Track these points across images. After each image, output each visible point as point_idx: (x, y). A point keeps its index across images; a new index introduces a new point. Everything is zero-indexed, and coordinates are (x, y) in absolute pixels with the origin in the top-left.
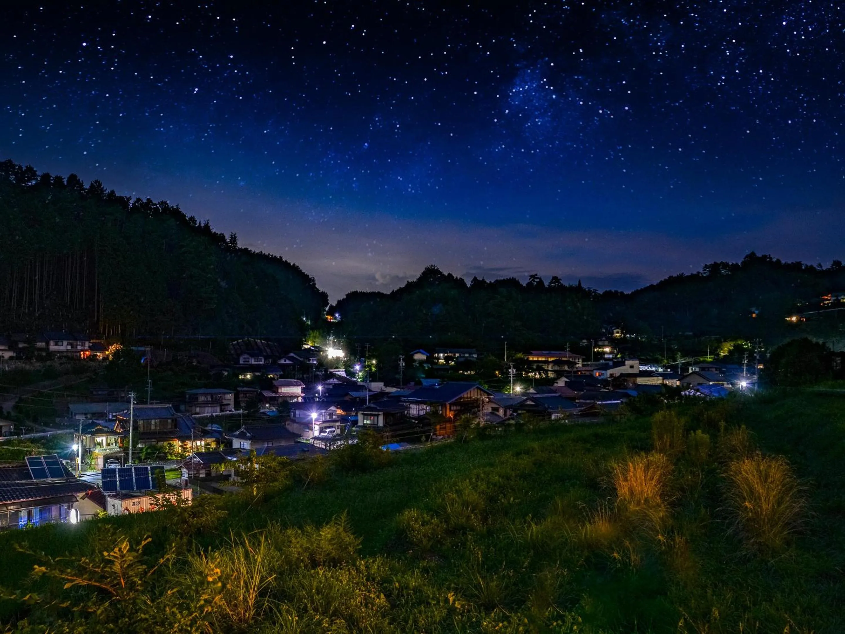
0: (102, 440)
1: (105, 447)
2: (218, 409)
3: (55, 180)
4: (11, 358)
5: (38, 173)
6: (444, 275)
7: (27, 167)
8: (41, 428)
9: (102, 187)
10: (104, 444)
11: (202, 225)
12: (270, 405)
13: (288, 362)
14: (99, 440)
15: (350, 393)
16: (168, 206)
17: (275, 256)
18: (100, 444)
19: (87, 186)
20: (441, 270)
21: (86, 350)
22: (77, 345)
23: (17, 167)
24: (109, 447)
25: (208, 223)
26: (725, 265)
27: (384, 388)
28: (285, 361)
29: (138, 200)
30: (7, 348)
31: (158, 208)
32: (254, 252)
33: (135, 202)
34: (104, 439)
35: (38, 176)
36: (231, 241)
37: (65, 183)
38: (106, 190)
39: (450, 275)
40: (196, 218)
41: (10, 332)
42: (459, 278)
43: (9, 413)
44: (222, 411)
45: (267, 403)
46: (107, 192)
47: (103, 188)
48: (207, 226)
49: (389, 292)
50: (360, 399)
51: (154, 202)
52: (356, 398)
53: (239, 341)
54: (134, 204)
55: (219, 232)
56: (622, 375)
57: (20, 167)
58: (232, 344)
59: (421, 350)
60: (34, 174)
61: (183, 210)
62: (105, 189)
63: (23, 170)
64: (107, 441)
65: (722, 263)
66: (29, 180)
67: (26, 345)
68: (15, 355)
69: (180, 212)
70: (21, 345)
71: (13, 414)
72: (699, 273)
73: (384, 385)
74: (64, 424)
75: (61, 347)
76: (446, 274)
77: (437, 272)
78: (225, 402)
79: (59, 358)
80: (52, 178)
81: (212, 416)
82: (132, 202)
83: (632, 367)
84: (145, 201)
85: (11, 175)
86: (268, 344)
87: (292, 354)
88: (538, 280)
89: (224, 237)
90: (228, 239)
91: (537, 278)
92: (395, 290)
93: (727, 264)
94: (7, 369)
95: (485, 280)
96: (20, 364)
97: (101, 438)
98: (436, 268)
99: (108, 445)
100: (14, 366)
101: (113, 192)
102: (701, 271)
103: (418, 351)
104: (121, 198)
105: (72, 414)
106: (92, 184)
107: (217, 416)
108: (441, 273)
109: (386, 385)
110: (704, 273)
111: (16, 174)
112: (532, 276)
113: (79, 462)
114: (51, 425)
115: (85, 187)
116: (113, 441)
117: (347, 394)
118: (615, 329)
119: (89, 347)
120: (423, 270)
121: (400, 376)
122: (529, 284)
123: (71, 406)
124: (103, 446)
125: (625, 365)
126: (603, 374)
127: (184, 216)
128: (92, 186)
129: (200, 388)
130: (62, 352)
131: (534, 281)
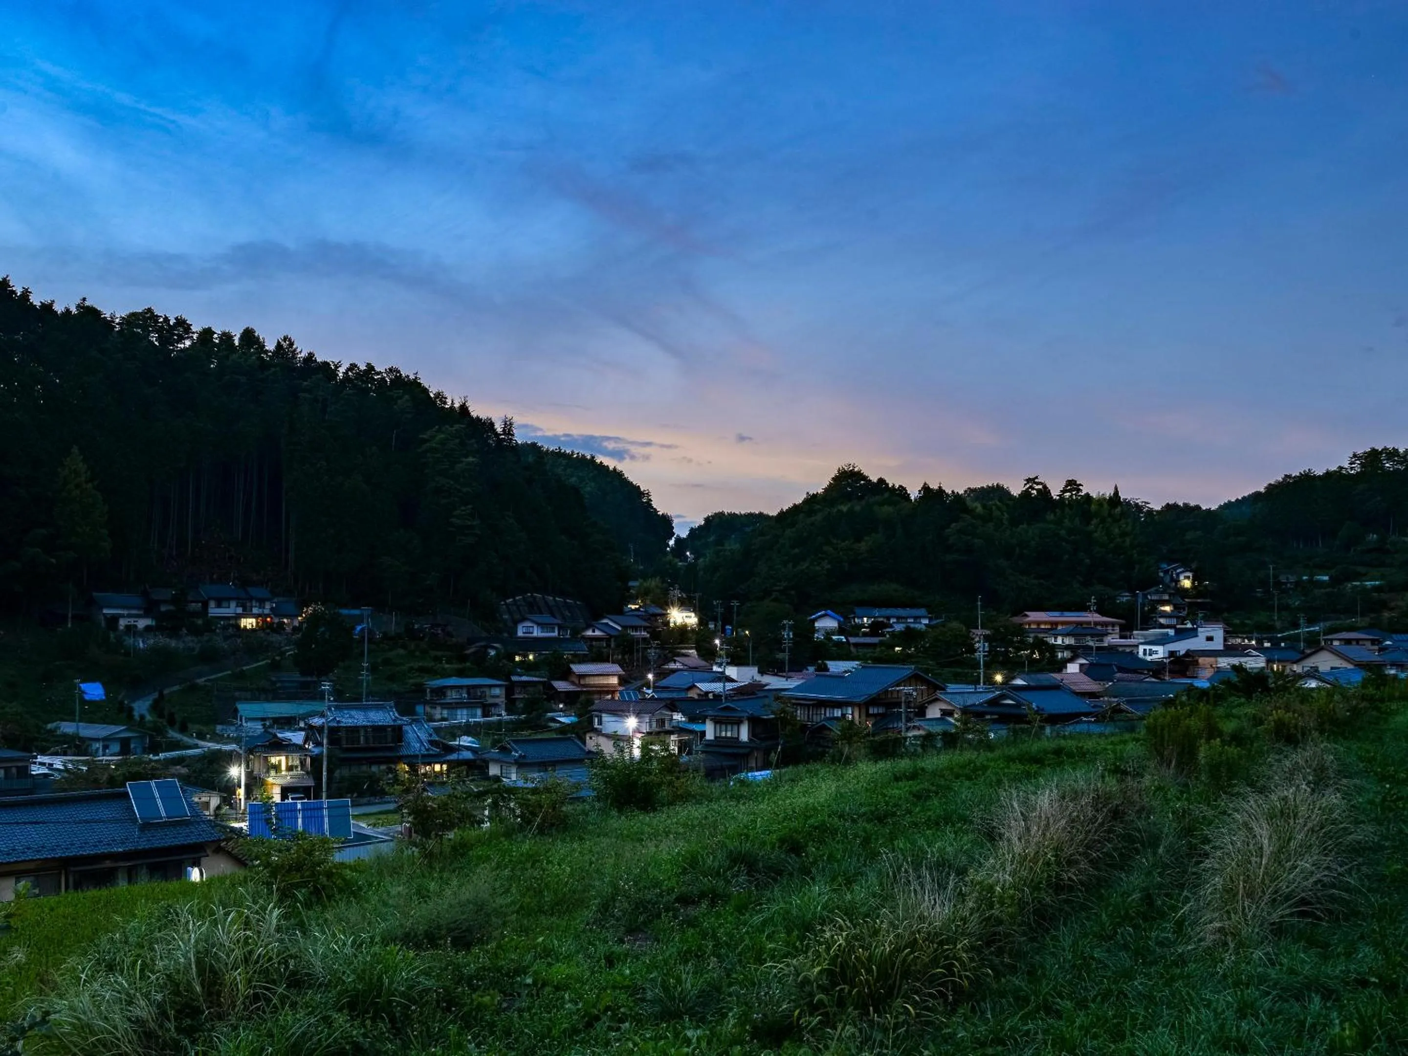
0: (280, 762)
1: (283, 773)
2: (479, 712)
3: (221, 338)
4: (148, 628)
5: (194, 329)
6: (870, 481)
7: (176, 319)
8: (191, 741)
9: (294, 347)
10: (283, 767)
11: (457, 405)
12: (565, 705)
13: (598, 633)
14: (274, 760)
15: (698, 685)
16: (401, 375)
17: (583, 455)
18: (277, 768)
19: (270, 346)
20: (866, 474)
21: (268, 616)
22: (251, 607)
23: (161, 320)
24: (291, 773)
25: (466, 401)
26: (1392, 454)
27: (758, 677)
28: (594, 631)
29: (353, 366)
30: (141, 612)
31: (383, 379)
32: (548, 450)
33: (348, 370)
34: (283, 759)
35: (193, 333)
36: (504, 430)
37: (237, 343)
38: (301, 352)
39: (881, 481)
40: (446, 394)
41: (147, 587)
42: (897, 486)
43: (142, 717)
44: (485, 715)
45: (561, 702)
46: (303, 355)
47: (295, 350)
48: (464, 408)
49: (773, 513)
50: (714, 695)
51: (378, 369)
52: (707, 693)
53: (517, 598)
54: (346, 373)
55: (483, 416)
56: (1189, 653)
57: (166, 320)
58: (506, 604)
59: (829, 612)
60: (187, 328)
61: (424, 382)
62: (299, 350)
63: (171, 323)
64: (287, 763)
65: (1385, 449)
66: (181, 339)
67: (172, 608)
68: (154, 623)
69: (420, 384)
70: (163, 608)
71: (148, 718)
72: (1341, 468)
73: (759, 672)
74: (229, 735)
75: (227, 610)
76: (874, 479)
77: (859, 476)
78: (491, 701)
79: (225, 628)
80: (215, 336)
81: (468, 724)
82: (342, 370)
83: (1210, 639)
84: (363, 367)
85: (152, 332)
86: (566, 602)
87: (605, 621)
88: (1040, 487)
89: (492, 424)
90: (499, 428)
91: (1038, 484)
92: (785, 508)
93: (1395, 452)
94: (141, 645)
95: (944, 488)
96: (163, 640)
97: (278, 758)
98: (856, 470)
99: (290, 768)
100: (152, 641)
101: (311, 355)
102: (1346, 465)
103: (823, 612)
104: (326, 364)
105: (241, 720)
106: (279, 342)
107: (477, 724)
108: (865, 478)
109: (762, 672)
110: (1352, 469)
111: (159, 331)
112: (1028, 480)
113: (242, 797)
114: (208, 736)
115: (267, 348)
116: (296, 763)
117: (693, 687)
118: (1183, 572)
119: (272, 609)
120: (834, 473)
121: (785, 656)
122: (1026, 494)
123: (240, 706)
124: (281, 771)
125: (1197, 636)
126: (1151, 653)
127: (425, 391)
128: (279, 346)
129: (450, 676)
130: (228, 618)
131: (1033, 489)
